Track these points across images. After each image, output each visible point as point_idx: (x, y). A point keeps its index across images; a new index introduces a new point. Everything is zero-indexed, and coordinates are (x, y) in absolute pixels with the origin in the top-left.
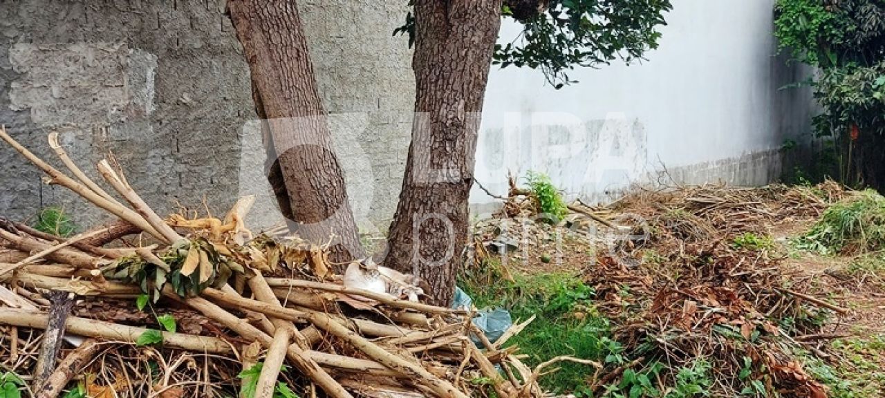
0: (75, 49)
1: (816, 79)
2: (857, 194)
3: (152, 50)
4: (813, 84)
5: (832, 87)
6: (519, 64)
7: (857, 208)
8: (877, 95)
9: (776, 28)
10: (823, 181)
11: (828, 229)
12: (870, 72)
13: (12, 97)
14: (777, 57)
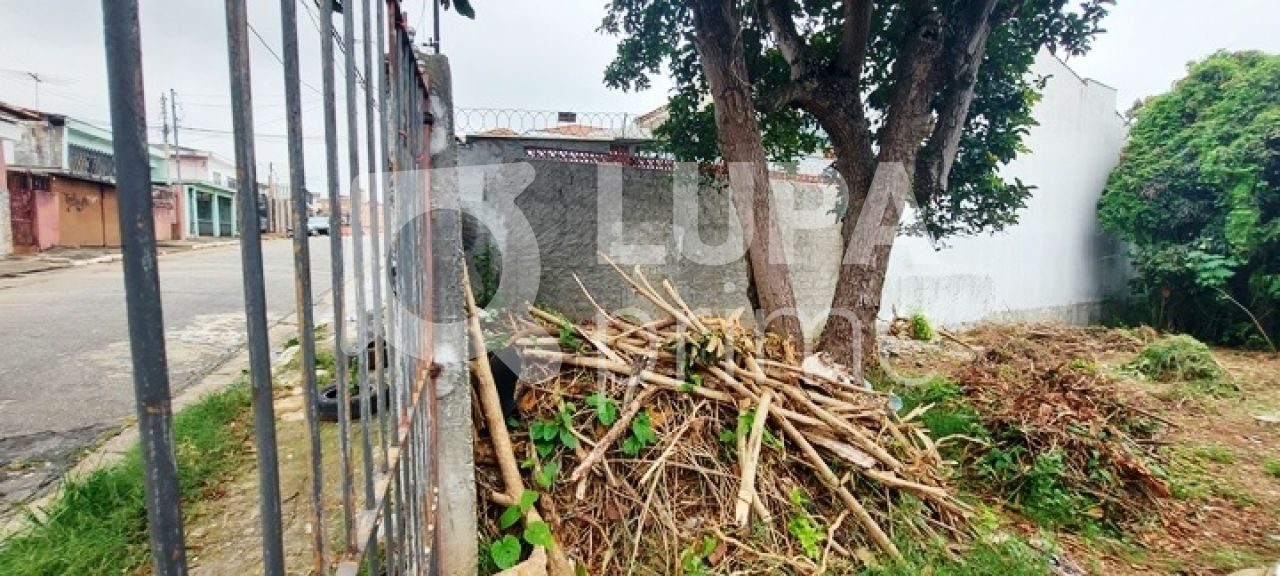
1: (1133, 252)
2: (1173, 338)
4: (1131, 256)
5: (1148, 259)
6: (909, 235)
7: (1174, 347)
8: (1189, 265)
9: (1100, 216)
10: (1139, 326)
11: (1146, 361)
12: (1182, 248)
14: (1101, 237)
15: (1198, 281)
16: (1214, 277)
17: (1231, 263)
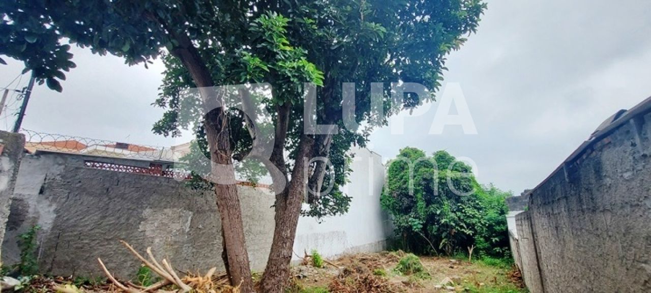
0: (166, 210)
1: (393, 219)
2: (408, 255)
3: (191, 211)
5: (398, 221)
7: (408, 259)
8: (410, 223)
9: (381, 204)
10: (398, 250)
11: (401, 267)
12: (407, 216)
13: (140, 226)
14: (382, 212)
15: (413, 229)
16: (417, 228)
17: (421, 222)
